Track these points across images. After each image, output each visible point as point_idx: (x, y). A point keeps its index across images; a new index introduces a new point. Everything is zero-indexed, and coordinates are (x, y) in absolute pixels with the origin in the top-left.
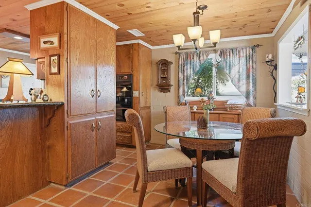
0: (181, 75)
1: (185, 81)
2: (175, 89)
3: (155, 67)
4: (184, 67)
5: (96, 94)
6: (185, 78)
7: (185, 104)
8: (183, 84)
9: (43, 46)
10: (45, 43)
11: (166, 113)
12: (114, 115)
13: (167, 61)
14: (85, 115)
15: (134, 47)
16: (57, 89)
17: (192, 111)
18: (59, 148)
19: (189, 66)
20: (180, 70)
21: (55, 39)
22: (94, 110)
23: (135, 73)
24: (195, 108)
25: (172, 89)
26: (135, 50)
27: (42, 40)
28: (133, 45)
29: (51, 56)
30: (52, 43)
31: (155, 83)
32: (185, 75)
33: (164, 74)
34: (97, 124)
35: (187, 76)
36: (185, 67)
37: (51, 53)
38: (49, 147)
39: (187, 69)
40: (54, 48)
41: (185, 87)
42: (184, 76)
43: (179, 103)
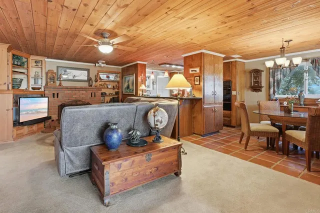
0: (271, 80)
1: (276, 84)
2: (266, 89)
3: (248, 75)
4: (274, 74)
5: (214, 93)
6: (276, 81)
7: (276, 100)
8: (274, 86)
9: (191, 72)
10: (192, 71)
11: (259, 105)
12: (222, 105)
13: (259, 70)
14: (210, 104)
15: (233, 63)
16: (198, 92)
17: (282, 105)
18: (199, 117)
19: (279, 73)
20: (271, 76)
21: (198, 70)
22: (213, 102)
23: (233, 80)
24: (285, 104)
25: (263, 89)
26: (233, 65)
27: (191, 70)
28: (231, 62)
29: (195, 77)
30: (196, 71)
31: (248, 85)
32: (276, 79)
33: (256, 79)
34: (215, 109)
35: (277, 80)
36: (276, 74)
37: (195, 75)
38: (194, 117)
39: (277, 75)
40: (196, 73)
41: (276, 88)
42: (274, 80)
43: (270, 99)
